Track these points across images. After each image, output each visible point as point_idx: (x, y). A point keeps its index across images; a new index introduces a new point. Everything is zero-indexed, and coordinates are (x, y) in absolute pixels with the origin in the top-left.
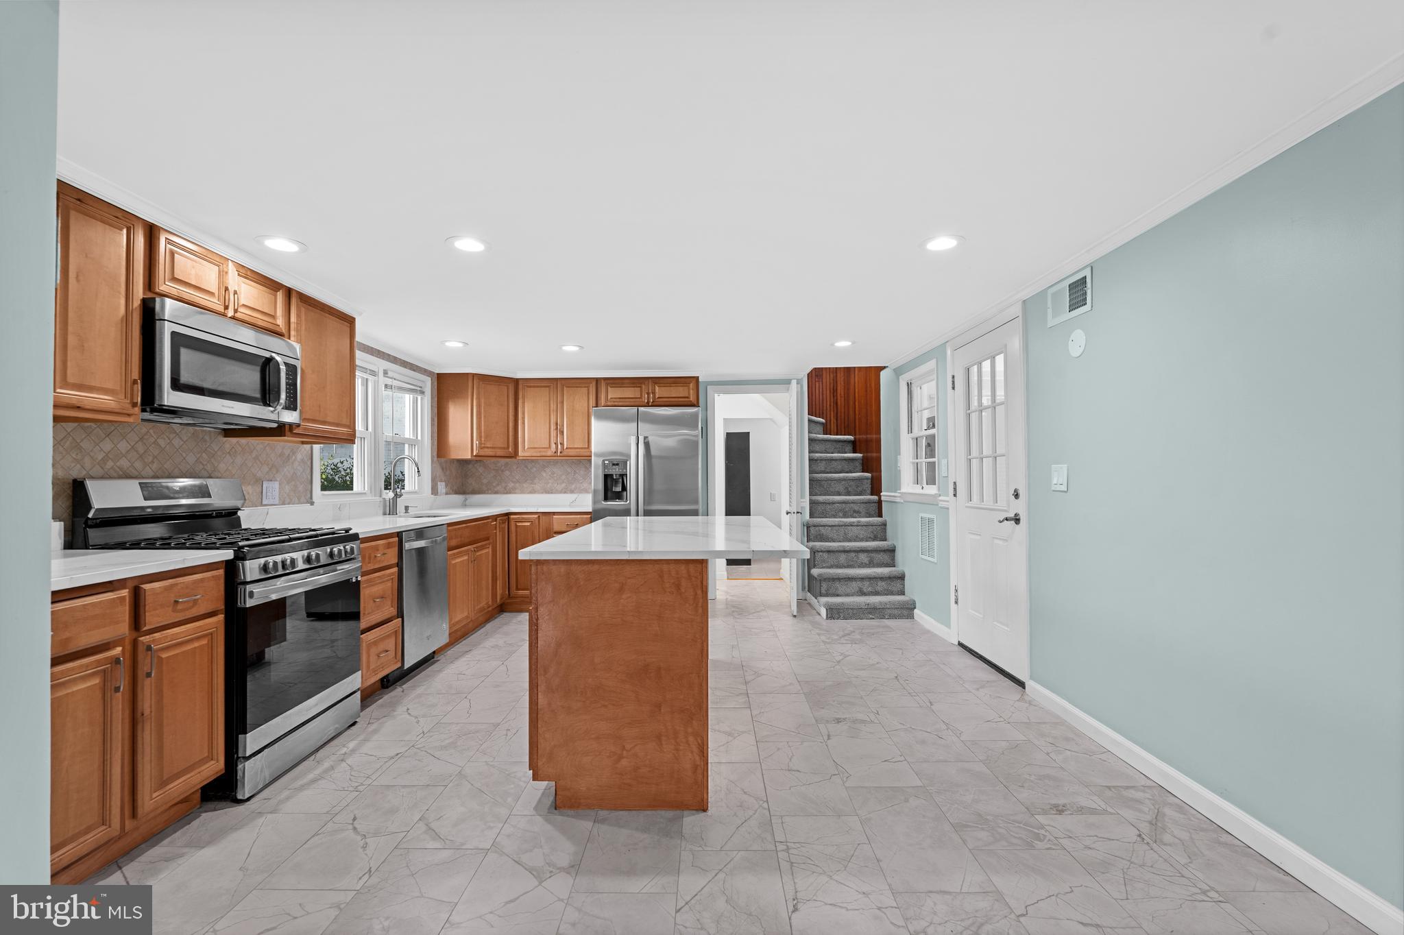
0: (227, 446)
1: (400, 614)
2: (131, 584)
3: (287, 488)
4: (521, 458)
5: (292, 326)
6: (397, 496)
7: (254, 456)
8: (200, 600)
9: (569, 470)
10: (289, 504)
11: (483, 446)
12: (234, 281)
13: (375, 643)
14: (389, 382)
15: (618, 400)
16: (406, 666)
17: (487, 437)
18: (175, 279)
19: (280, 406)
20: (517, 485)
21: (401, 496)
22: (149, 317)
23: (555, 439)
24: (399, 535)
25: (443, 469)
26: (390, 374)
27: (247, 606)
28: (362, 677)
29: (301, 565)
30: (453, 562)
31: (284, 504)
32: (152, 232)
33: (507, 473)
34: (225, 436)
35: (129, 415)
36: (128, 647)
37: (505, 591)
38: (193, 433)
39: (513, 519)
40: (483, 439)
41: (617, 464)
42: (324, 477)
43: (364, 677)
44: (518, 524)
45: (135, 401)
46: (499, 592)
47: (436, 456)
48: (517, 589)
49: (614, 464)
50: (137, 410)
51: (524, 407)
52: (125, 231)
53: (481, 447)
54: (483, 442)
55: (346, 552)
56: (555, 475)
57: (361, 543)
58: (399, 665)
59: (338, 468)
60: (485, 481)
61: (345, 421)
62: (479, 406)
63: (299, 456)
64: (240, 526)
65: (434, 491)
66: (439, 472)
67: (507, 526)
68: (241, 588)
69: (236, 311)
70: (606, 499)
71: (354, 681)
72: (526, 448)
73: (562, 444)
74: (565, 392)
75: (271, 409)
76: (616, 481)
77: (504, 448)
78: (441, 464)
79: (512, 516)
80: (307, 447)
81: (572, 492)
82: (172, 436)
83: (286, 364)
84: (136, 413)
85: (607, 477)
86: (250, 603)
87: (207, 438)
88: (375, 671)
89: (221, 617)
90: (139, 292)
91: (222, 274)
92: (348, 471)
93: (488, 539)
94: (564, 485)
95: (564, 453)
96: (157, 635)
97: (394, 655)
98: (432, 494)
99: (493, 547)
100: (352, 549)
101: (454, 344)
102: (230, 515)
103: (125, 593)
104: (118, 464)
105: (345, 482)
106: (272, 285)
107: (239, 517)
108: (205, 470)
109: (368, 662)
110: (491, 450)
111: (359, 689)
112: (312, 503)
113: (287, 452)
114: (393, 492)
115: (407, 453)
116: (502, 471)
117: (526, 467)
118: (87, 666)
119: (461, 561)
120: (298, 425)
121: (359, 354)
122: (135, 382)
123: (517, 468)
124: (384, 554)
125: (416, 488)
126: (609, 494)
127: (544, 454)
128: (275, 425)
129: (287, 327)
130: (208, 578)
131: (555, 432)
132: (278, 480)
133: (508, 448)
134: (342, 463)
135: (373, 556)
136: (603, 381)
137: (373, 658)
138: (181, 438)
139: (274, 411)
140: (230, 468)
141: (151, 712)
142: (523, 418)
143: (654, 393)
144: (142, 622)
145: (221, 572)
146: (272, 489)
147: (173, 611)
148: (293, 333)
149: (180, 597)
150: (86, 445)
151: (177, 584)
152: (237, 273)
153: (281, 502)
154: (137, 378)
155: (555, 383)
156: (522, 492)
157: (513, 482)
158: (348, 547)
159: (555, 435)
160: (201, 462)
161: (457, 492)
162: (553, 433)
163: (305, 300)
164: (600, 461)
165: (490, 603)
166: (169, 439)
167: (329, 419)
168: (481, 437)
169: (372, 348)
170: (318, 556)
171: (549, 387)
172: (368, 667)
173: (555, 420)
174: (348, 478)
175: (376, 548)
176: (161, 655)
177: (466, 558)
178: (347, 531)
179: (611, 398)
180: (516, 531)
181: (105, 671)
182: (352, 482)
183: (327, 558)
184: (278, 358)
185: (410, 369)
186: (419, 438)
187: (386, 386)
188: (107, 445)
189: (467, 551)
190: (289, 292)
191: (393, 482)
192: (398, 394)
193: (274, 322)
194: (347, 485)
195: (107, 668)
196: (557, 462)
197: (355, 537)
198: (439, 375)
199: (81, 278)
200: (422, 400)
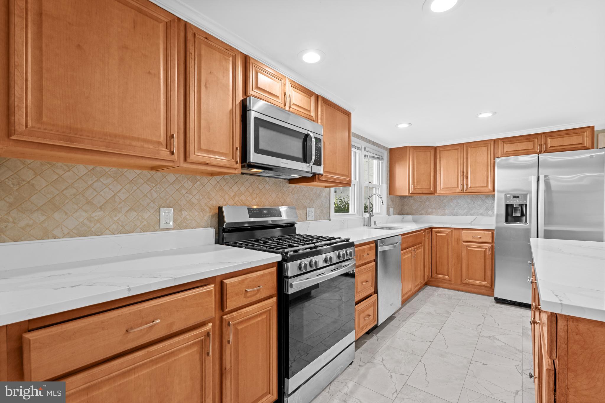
0: (290, 189)
1: (376, 292)
2: (218, 281)
3: (318, 211)
4: (438, 194)
5: (319, 117)
6: (370, 216)
7: (303, 194)
8: (261, 289)
9: (469, 201)
10: (319, 220)
11: (415, 187)
12: (289, 90)
13: (363, 311)
14: (367, 153)
15: (513, 152)
16: (380, 324)
17: (417, 182)
18: (257, 88)
19: (312, 163)
20: (434, 210)
21: (373, 216)
22: (244, 109)
23: (462, 182)
24: (376, 242)
25: (392, 201)
26: (367, 149)
27: (289, 294)
28: (356, 333)
29: (321, 264)
30: (404, 258)
31: (317, 220)
32: (246, 59)
33: (428, 203)
34: (290, 183)
35: (235, 169)
36: (217, 322)
37: (430, 274)
38: (275, 182)
39: (434, 231)
40: (415, 184)
41: (518, 197)
42: (336, 205)
43: (357, 333)
44: (437, 234)
45: (237, 160)
46: (426, 274)
47: (389, 194)
48: (437, 273)
49: (514, 197)
50: (239, 166)
51: (440, 163)
52: (231, 59)
53: (414, 188)
54: (415, 185)
55: (347, 254)
56: (460, 205)
57: (356, 247)
58: (376, 323)
59: (342, 201)
60: (414, 208)
61: (346, 173)
62: (413, 164)
63: (324, 194)
64: (296, 233)
65: (388, 213)
66: (390, 203)
67: (430, 235)
68: (286, 280)
69: (290, 107)
70: (507, 221)
71: (351, 337)
72: (442, 187)
73: (467, 185)
74: (469, 151)
75: (308, 165)
76: (516, 209)
77: (428, 189)
78: (391, 198)
79: (433, 229)
80: (328, 189)
81: (471, 215)
82: (265, 183)
83: (316, 138)
84: (238, 167)
85: (508, 206)
86: (290, 291)
87: (281, 184)
88: (363, 328)
89: (275, 299)
90: (240, 97)
91: (283, 86)
92: (347, 202)
93: (420, 243)
94: (466, 211)
95: (469, 190)
96: (235, 314)
97: (373, 318)
98: (387, 215)
99: (423, 248)
100: (351, 253)
101: (403, 126)
102: (290, 227)
103: (211, 287)
104: (240, 198)
105: (345, 208)
106: (309, 93)
107: (295, 227)
108: (280, 201)
109: (359, 323)
110: (420, 190)
111: (354, 341)
112: (330, 220)
113: (318, 192)
114: (369, 214)
115: (374, 193)
116: (425, 202)
117: (440, 199)
118: (188, 339)
119: (408, 257)
120: (322, 175)
121: (352, 138)
122: (237, 149)
123: (434, 200)
124: (368, 254)
125: (379, 211)
126: (509, 218)
127: (453, 191)
128: (310, 175)
129: (317, 118)
130: (266, 274)
131: (462, 177)
132: (314, 207)
133: (430, 188)
134: (344, 199)
135: (362, 255)
136: (499, 140)
137: (362, 320)
138: (269, 185)
139: (309, 166)
140: (292, 201)
141: (231, 366)
142: (440, 170)
143: (546, 144)
144: (225, 306)
145: (274, 269)
146: (311, 212)
147: (244, 297)
148: (319, 121)
149: (248, 288)
150: (225, 188)
151: (247, 279)
152: (290, 84)
153: (315, 219)
154: (238, 147)
155: (462, 146)
156: (437, 215)
157: (432, 209)
158: (348, 251)
159: (462, 179)
160: (278, 197)
161: (399, 214)
162: (460, 178)
163: (326, 102)
164: (502, 195)
165: (422, 281)
166: (264, 185)
167: (338, 172)
168: (414, 182)
169: (359, 135)
170: (331, 258)
171: (457, 149)
172: (359, 326)
173: (462, 170)
174: (346, 206)
175: (363, 251)
176: (237, 327)
177: (410, 255)
178: (348, 240)
179: (506, 152)
180: (436, 239)
181: (201, 341)
182: (348, 208)
183: (337, 258)
184: (311, 134)
185: (377, 146)
186: (381, 184)
187: (365, 156)
188: (235, 188)
189: (411, 250)
190: (317, 97)
191: (368, 208)
192: (371, 160)
193: (310, 115)
194: (347, 210)
195: (203, 339)
196: (462, 196)
197: (352, 245)
198: (391, 149)
199: (208, 85)
200: (382, 163)
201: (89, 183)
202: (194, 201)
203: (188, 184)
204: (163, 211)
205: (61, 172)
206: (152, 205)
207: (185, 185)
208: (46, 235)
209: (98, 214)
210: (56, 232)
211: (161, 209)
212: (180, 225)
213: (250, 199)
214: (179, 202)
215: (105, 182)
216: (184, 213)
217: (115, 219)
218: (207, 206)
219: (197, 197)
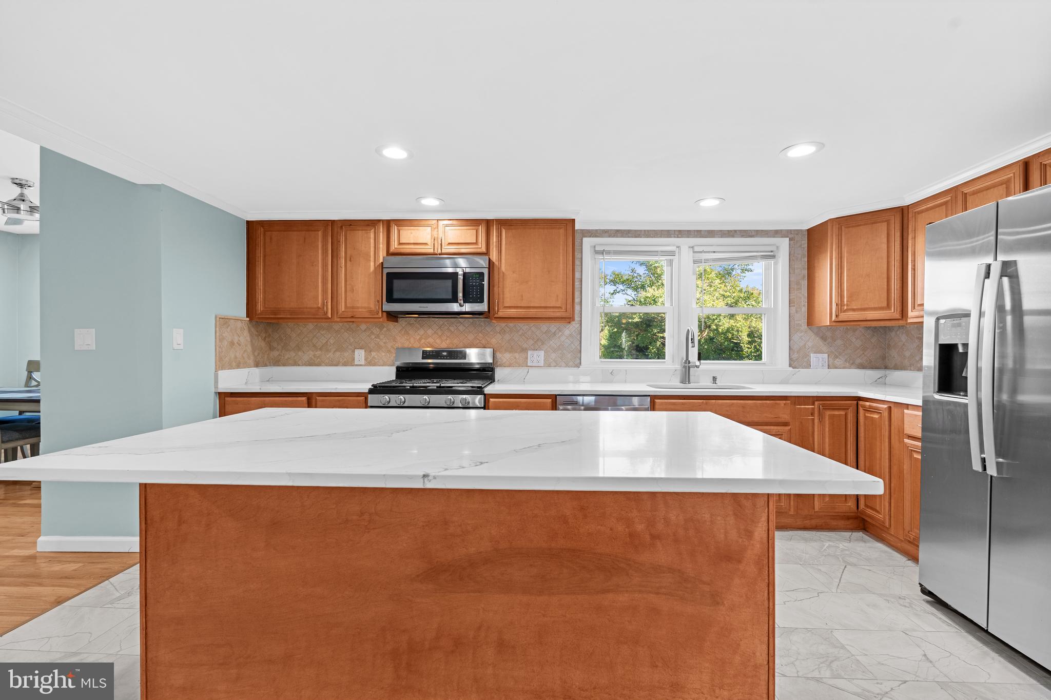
3: (553, 356)
4: (911, 320)
7: (520, 334)
10: (555, 367)
11: (845, 308)
17: (850, 296)
24: (551, 397)
25: (824, 339)
31: (549, 366)
32: (388, 224)
39: (863, 406)
40: (845, 300)
44: (867, 415)
47: (805, 325)
49: (954, 326)
53: (841, 310)
61: (556, 304)
62: (840, 258)
63: (567, 333)
65: (801, 363)
66: (815, 342)
67: (851, 415)
77: (881, 309)
78: (818, 333)
79: (861, 402)
98: (789, 366)
104: (427, 341)
110: (860, 312)
112: (580, 366)
113: (554, 330)
120: (491, 313)
132: (544, 349)
140: (501, 342)
142: (914, 261)
146: (538, 356)
150: (410, 332)
153: (545, 365)
167: (534, 305)
168: (842, 297)
180: (864, 423)
185: (742, 236)
188: (421, 332)
198: (809, 231)
199: (352, 259)
200: (775, 264)
201: (315, 334)
202: (382, 344)
203: (376, 331)
204: (357, 352)
205: (301, 328)
206: (350, 347)
207: (374, 331)
208: (295, 364)
209: (318, 353)
210: (300, 362)
211: (356, 350)
212: (370, 363)
213: (438, 341)
214: (369, 345)
215: (322, 333)
216: (373, 354)
217: (328, 356)
218: (393, 348)
219: (384, 341)
